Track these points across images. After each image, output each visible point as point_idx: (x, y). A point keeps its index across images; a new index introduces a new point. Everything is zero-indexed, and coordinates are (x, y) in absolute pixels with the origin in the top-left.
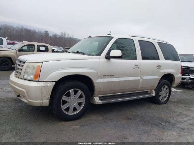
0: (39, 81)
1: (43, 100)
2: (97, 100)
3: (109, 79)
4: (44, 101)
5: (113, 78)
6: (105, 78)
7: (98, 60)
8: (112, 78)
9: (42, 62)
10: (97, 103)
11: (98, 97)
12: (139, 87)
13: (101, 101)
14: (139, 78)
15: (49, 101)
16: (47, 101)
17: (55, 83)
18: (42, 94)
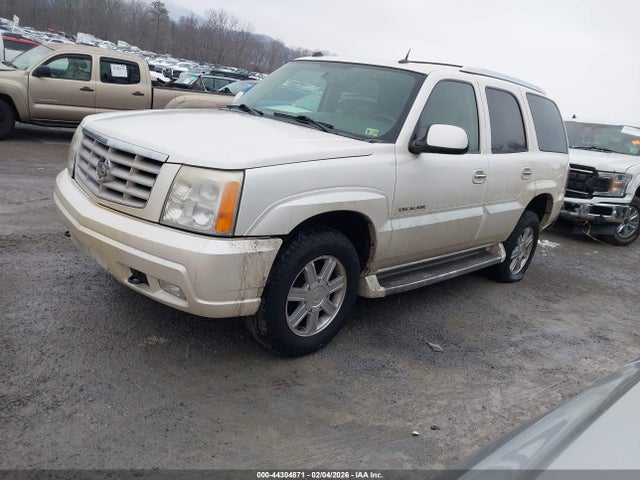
0: (234, 237)
1: (243, 299)
2: (373, 286)
3: (412, 218)
4: (246, 301)
5: (422, 214)
6: (405, 216)
7: (390, 158)
8: (419, 215)
9: (243, 170)
10: (372, 296)
11: (375, 276)
12: (476, 238)
13: (382, 289)
14: (478, 211)
15: (260, 299)
16: (256, 300)
17: (280, 241)
18: (243, 279)
